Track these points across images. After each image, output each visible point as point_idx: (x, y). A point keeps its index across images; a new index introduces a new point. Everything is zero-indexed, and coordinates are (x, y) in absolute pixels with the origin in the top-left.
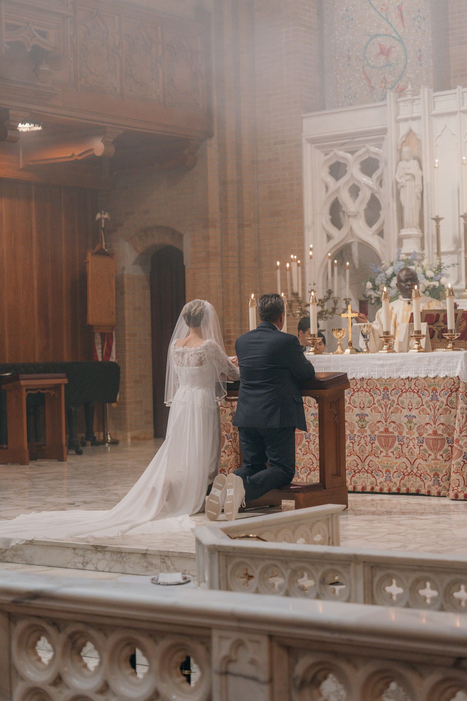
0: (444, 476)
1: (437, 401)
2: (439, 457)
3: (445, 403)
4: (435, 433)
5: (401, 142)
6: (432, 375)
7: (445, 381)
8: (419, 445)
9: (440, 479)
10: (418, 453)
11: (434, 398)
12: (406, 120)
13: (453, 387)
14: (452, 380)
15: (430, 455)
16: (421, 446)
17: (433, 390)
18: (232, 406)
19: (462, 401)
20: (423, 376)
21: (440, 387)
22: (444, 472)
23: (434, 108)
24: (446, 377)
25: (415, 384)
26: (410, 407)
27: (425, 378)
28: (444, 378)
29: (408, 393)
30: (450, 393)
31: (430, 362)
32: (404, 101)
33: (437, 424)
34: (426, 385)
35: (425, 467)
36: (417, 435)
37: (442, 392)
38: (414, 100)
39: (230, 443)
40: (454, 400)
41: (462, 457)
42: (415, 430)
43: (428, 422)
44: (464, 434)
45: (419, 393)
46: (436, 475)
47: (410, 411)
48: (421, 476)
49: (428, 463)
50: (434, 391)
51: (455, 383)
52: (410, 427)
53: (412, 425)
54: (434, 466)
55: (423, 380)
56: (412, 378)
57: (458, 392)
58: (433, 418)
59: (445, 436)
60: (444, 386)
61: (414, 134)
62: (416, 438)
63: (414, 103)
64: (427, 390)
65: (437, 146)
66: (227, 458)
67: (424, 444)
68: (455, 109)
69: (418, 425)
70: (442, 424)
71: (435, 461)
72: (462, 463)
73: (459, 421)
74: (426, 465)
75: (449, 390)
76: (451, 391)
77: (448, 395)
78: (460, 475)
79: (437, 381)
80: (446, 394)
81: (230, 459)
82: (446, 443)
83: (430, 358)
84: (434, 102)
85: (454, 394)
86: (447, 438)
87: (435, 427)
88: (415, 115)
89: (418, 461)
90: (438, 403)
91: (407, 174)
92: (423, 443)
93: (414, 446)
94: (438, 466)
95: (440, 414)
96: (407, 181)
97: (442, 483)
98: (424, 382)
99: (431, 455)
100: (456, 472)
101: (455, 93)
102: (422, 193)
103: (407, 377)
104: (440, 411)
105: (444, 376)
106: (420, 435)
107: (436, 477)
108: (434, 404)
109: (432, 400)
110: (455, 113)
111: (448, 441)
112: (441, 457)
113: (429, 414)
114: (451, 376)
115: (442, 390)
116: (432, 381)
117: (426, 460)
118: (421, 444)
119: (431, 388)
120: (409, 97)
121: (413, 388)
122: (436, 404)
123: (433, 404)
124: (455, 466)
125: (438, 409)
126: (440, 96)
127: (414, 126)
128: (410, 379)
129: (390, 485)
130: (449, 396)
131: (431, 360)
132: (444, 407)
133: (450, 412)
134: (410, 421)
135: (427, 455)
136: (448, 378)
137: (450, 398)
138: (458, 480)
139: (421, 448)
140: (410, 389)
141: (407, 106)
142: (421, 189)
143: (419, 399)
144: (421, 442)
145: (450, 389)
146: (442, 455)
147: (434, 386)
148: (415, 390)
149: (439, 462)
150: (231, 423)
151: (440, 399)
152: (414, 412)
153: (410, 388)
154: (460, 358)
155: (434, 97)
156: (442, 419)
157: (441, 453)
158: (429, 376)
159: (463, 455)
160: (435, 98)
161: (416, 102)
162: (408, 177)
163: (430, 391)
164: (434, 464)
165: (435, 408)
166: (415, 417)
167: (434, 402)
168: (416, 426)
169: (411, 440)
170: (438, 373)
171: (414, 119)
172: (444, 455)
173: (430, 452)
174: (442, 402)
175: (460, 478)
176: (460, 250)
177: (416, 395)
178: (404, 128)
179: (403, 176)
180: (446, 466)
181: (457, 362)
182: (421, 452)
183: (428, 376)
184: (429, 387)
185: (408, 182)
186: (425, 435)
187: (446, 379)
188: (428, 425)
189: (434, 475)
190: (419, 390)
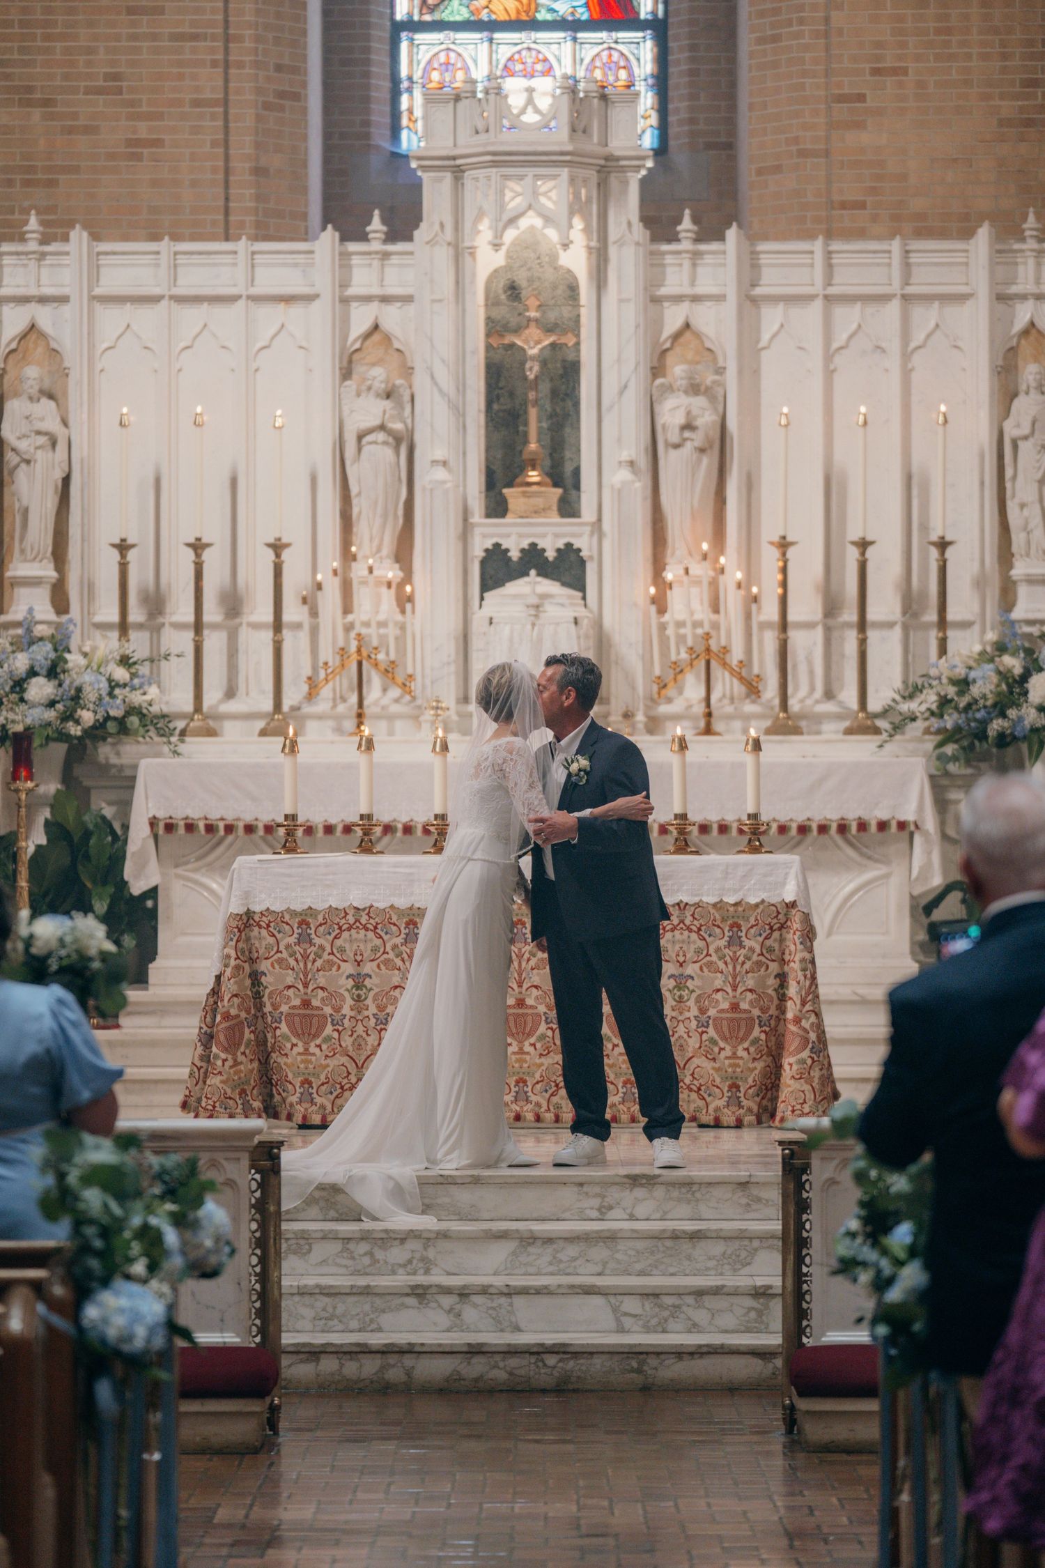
0: (750, 1088)
1: (741, 946)
2: (741, 1053)
3: (758, 950)
4: (735, 1007)
5: (7, 350)
6: (731, 900)
7: (759, 910)
8: (700, 1030)
9: (742, 1095)
10: (698, 1045)
11: (735, 942)
12: (24, 300)
13: (775, 921)
14: (774, 908)
15: (721, 1049)
16: (703, 1032)
17: (731, 927)
18: (251, 959)
19: (802, 947)
20: (711, 899)
21: (748, 920)
22: (750, 1081)
23: (98, 281)
24: (763, 901)
25: (693, 915)
26: (681, 959)
27: (715, 905)
28: (757, 905)
29: (677, 933)
30: (768, 932)
31: (727, 873)
32: (17, 253)
33: (739, 990)
34: (718, 917)
35: (711, 1072)
36: (694, 1012)
37: (752, 931)
38: (43, 255)
39: (252, 1036)
40: (776, 945)
41: (808, 1049)
42: (691, 1003)
43: (719, 987)
44: (808, 1007)
45: (702, 933)
46: (734, 1087)
47: (681, 965)
48: (699, 1089)
49: (717, 1065)
50: (735, 929)
51: (778, 913)
52: (681, 997)
53: (685, 993)
54: (730, 1070)
55: (710, 908)
56: (687, 904)
57: (784, 931)
58: (730, 979)
59: (756, 1012)
60: (756, 920)
61: (42, 335)
62: (692, 1018)
63: (42, 263)
64: (719, 927)
65: (102, 371)
66: (250, 1067)
67: (711, 1032)
68: (157, 291)
69: (698, 992)
70: (751, 991)
71: (731, 1061)
72: (809, 1062)
73: (798, 983)
74: (714, 1068)
75: (767, 927)
76: (771, 928)
77: (764, 935)
78: (806, 1082)
79: (740, 909)
80: (760, 935)
81: (253, 1069)
82: (757, 1026)
83: (728, 866)
84: (98, 266)
85: (776, 935)
86: (759, 1017)
87: (735, 997)
88: (48, 291)
89: (696, 1061)
90: (743, 952)
91: (39, 433)
92: (707, 1027)
93: (688, 1033)
94: (738, 1070)
95: (747, 972)
96: (37, 448)
97: (745, 1103)
98: (712, 911)
99: (724, 1049)
100: (798, 1077)
101: (158, 253)
102: (66, 481)
103: (677, 901)
104: (748, 965)
105: (758, 900)
106: (703, 1011)
107: (734, 1090)
108: (735, 952)
109: (729, 945)
110: (155, 299)
111: (760, 1021)
112: (745, 1054)
113: (722, 972)
114: (772, 902)
115: (752, 927)
116: (732, 909)
117: (714, 1059)
118: (704, 1029)
119: (729, 923)
120: (32, 246)
121: (687, 922)
122: (738, 954)
123: (731, 954)
124: (795, 1067)
125: (743, 963)
126: (114, 253)
127: (45, 317)
128: (682, 906)
129: (632, 1109)
130: (766, 938)
131: (730, 871)
132: (755, 958)
133: (767, 967)
134: (679, 987)
135: (716, 1050)
136: (766, 904)
137: (768, 943)
138: (803, 1091)
139: (705, 1037)
140: (681, 925)
141: (25, 266)
142: (67, 469)
143: (701, 944)
144: (703, 1026)
145: (769, 924)
146: (747, 1049)
147: (736, 920)
148: (692, 927)
149: (741, 1062)
150: (249, 993)
151: (747, 943)
152: (691, 969)
153: (682, 922)
154: (791, 868)
155: (99, 254)
156: (750, 983)
157: (746, 1045)
158: (725, 900)
159: (810, 1045)
160: (101, 257)
161: (49, 260)
162: (42, 440)
163: (727, 929)
164: (730, 1065)
165: (735, 959)
166: (692, 978)
167: (734, 948)
168: (694, 995)
169: (681, 1023)
170: (744, 895)
171: (43, 300)
172: (752, 1050)
173: (722, 1044)
174: (752, 950)
175: (807, 1088)
176: (161, 620)
177: (694, 936)
178: (15, 320)
179: (25, 436)
180: (755, 1068)
181: (787, 874)
182: (703, 1045)
183: (721, 901)
184: (723, 920)
185: (39, 452)
186: (712, 1012)
187: (761, 907)
188: (720, 993)
189: (730, 1087)
190: (701, 925)
